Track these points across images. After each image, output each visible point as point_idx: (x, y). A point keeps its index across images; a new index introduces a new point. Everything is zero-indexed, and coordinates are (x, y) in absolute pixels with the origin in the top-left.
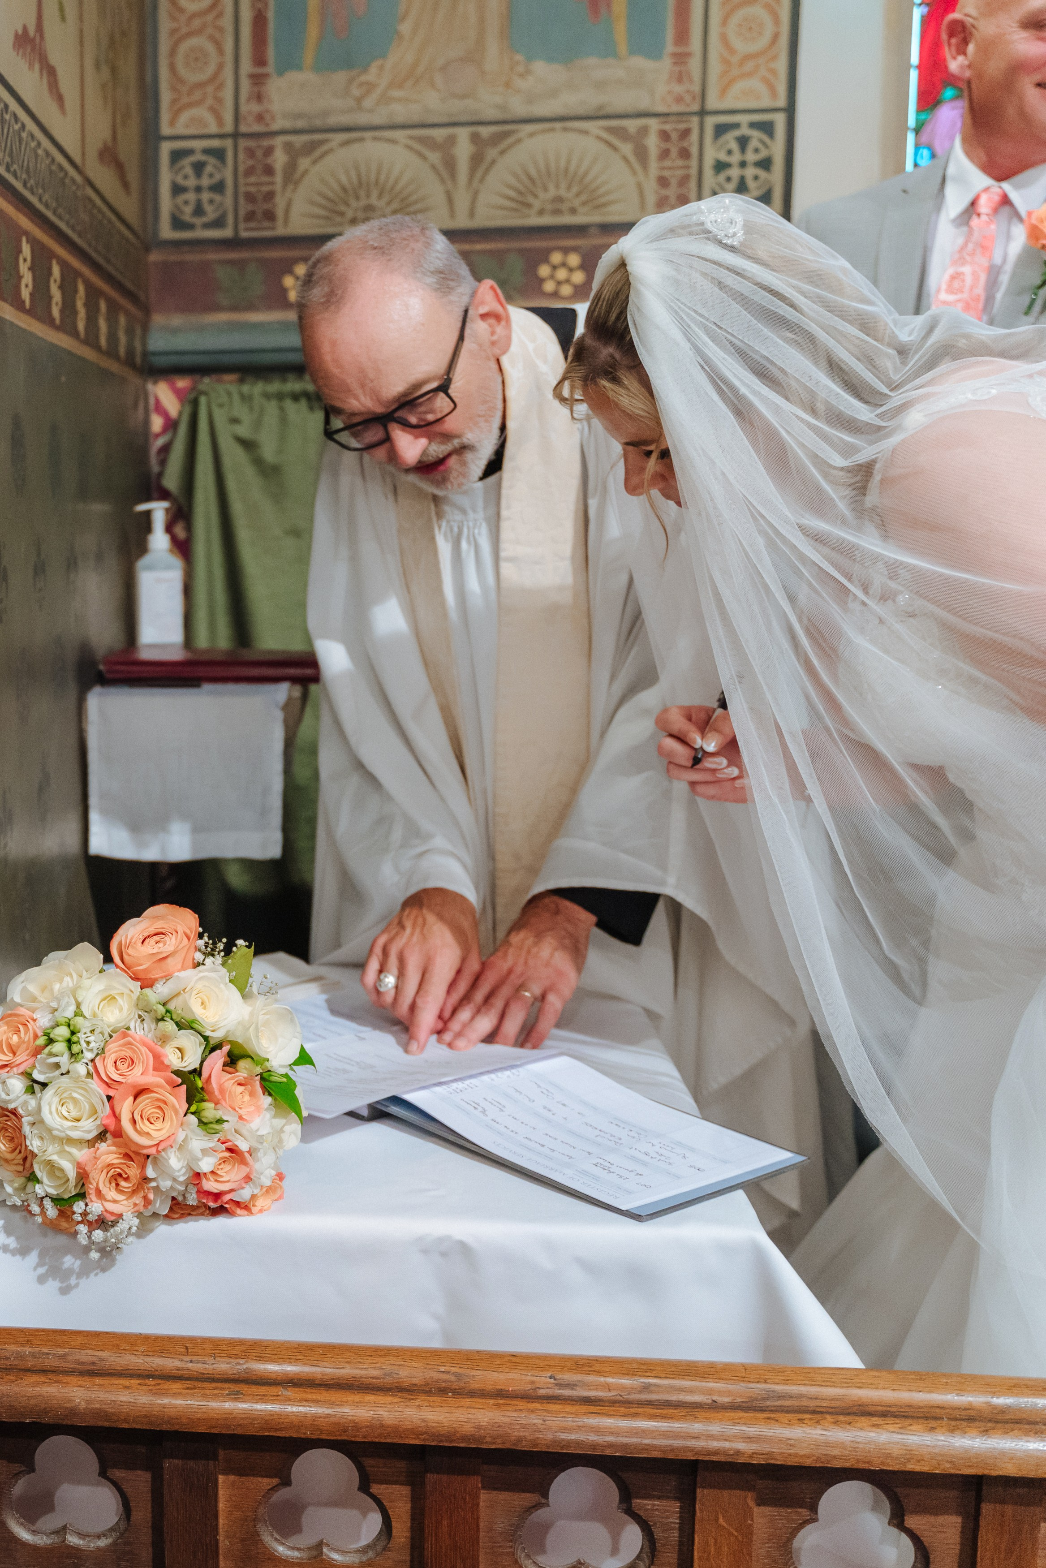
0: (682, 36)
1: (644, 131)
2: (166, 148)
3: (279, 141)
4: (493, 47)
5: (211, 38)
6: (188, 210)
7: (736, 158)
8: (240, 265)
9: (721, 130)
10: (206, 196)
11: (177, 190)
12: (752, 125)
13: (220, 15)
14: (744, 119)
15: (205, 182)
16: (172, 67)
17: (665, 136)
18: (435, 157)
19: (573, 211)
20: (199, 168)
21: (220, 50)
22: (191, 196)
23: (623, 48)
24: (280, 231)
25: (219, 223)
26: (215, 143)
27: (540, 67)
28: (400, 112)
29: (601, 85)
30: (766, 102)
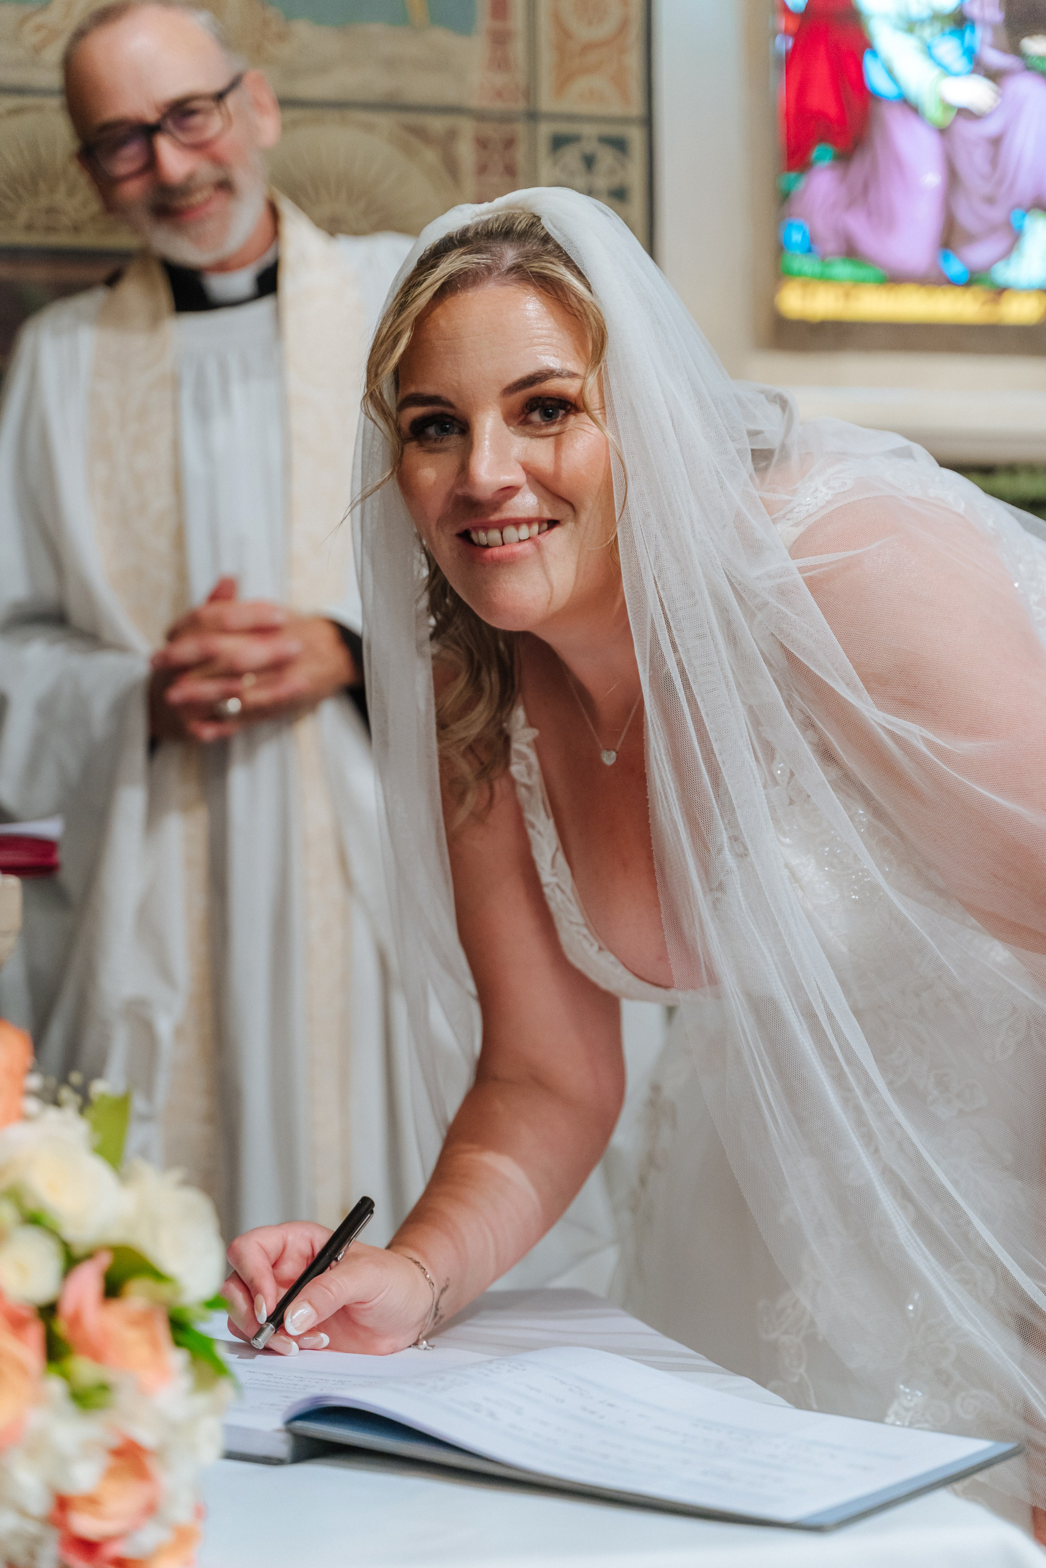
0: (500, 8)
1: (452, 133)
7: (581, 182)
9: (559, 142)
12: (600, 139)
14: (589, 130)
17: (482, 143)
23: (420, 17)
27: (304, 29)
29: (392, 64)
30: (615, 108)
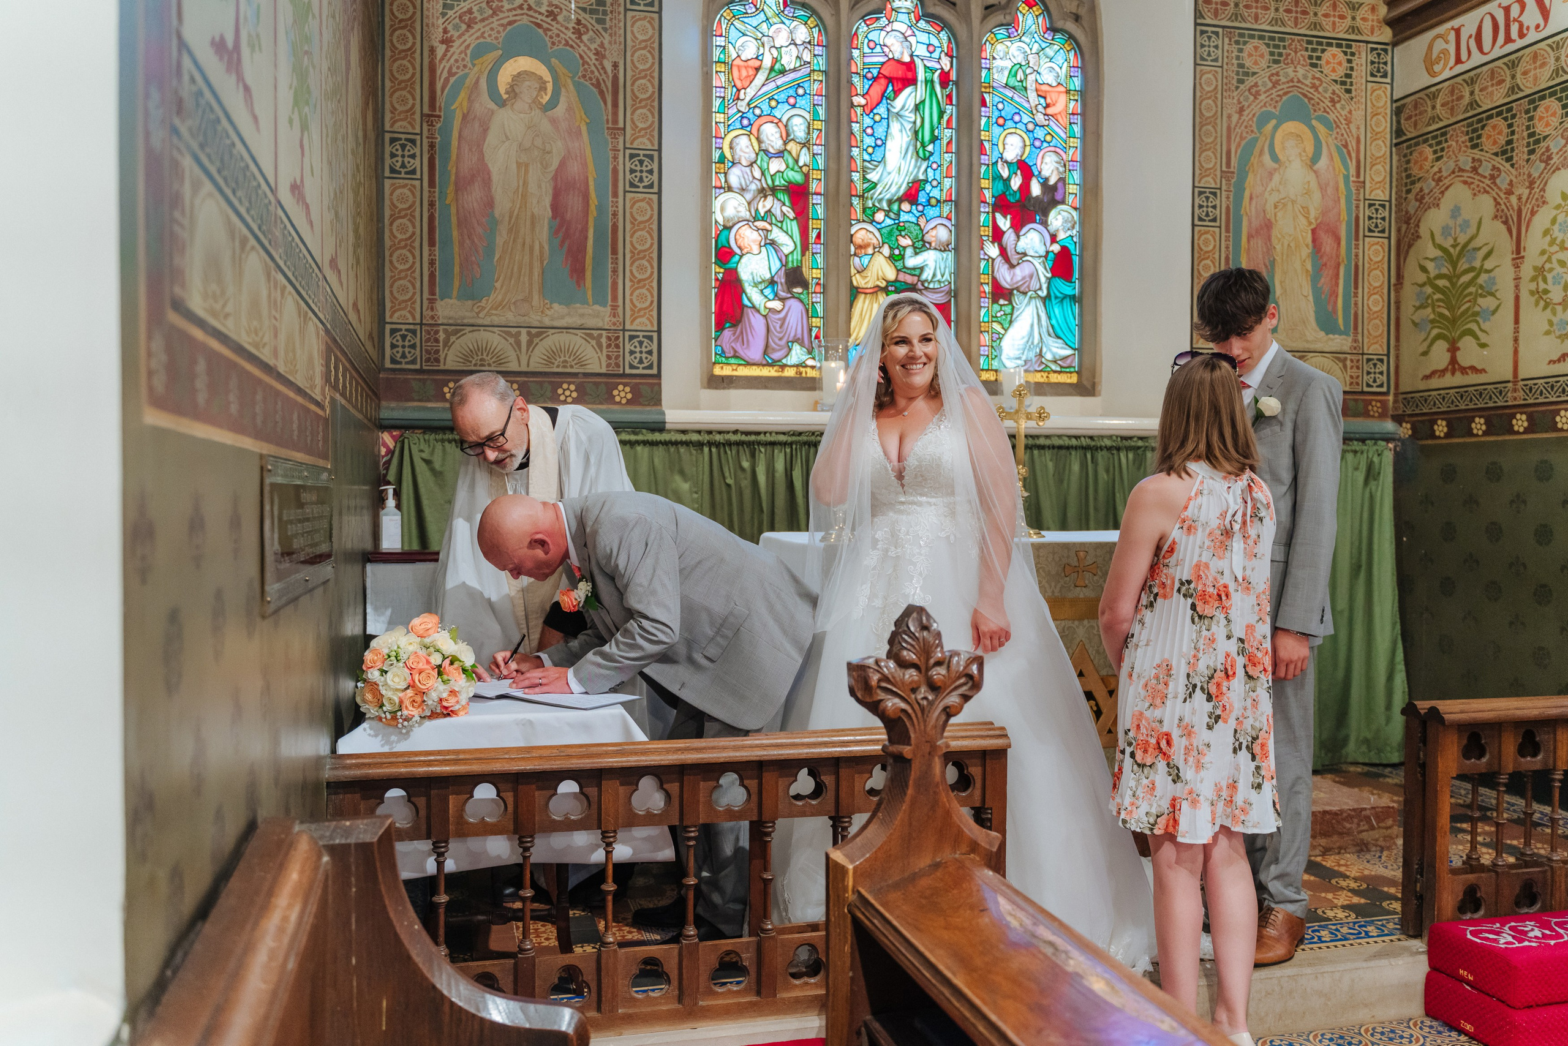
0: (615, 298)
1: (600, 336)
2: (388, 327)
3: (441, 328)
4: (536, 297)
5: (410, 281)
6: (399, 355)
7: (638, 349)
8: (424, 381)
9: (631, 338)
10: (407, 350)
11: (393, 346)
12: (644, 337)
13: (414, 272)
14: (641, 334)
15: (407, 343)
16: (391, 292)
17: (609, 338)
18: (512, 340)
19: (572, 367)
20: (404, 337)
21: (414, 287)
22: (400, 350)
23: (590, 301)
24: (442, 367)
25: (413, 362)
26: (412, 327)
27: (556, 306)
28: (496, 320)
29: (582, 315)
30: (649, 327)
